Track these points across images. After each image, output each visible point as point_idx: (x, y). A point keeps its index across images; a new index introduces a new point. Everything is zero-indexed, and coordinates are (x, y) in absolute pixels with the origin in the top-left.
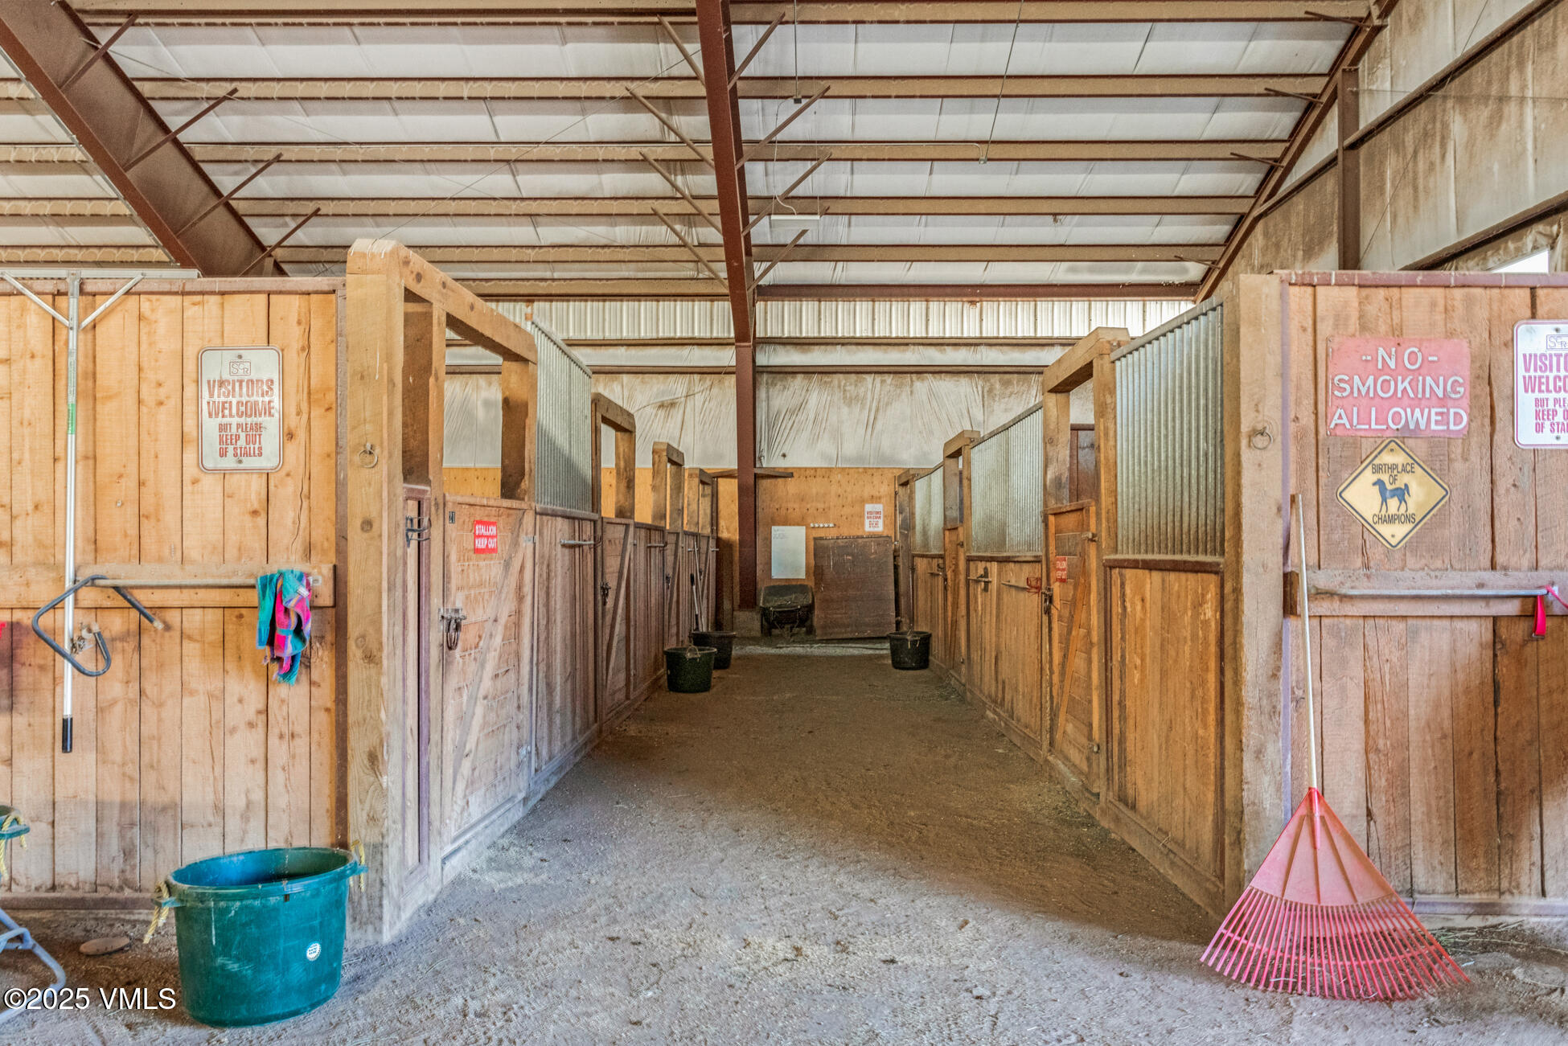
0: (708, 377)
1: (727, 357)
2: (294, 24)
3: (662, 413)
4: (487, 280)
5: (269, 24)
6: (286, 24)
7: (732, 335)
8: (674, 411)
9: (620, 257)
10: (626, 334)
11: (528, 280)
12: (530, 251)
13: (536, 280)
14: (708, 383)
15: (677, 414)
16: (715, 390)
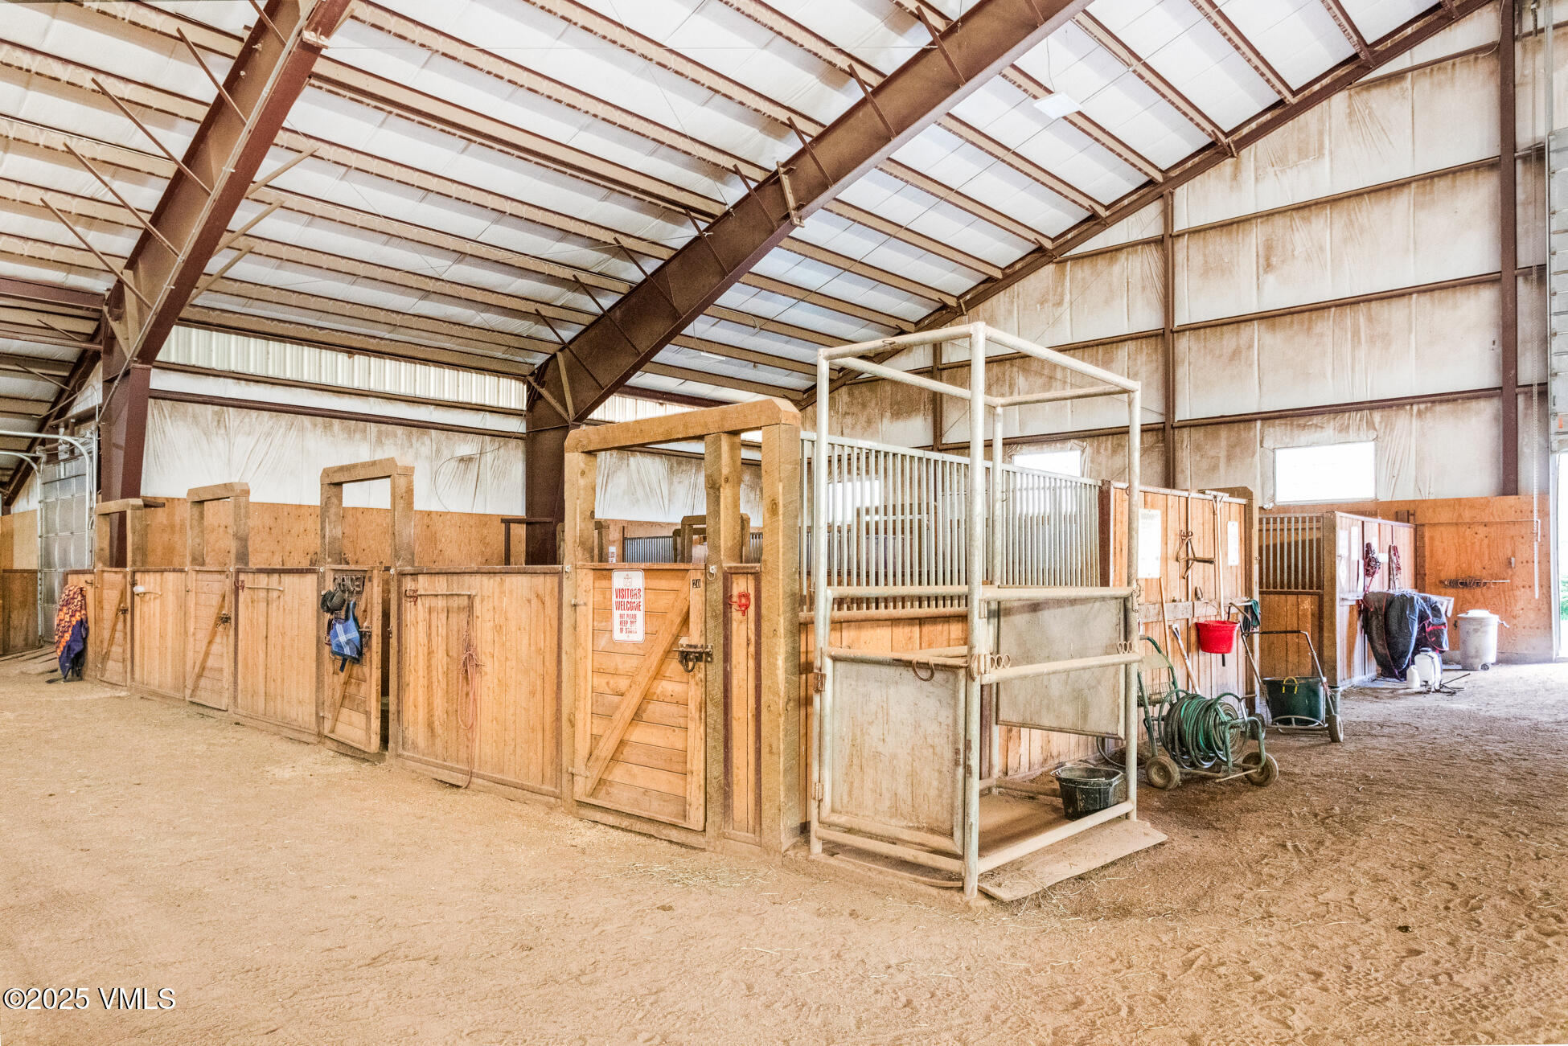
0: (497, 439)
1: (517, 426)
2: (449, 133)
3: (462, 466)
4: (321, 328)
5: (429, 126)
6: (442, 130)
7: (525, 408)
8: (471, 465)
9: (469, 335)
10: (433, 394)
11: (359, 334)
12: (394, 315)
13: (365, 336)
14: (497, 445)
15: (474, 467)
16: (502, 450)
